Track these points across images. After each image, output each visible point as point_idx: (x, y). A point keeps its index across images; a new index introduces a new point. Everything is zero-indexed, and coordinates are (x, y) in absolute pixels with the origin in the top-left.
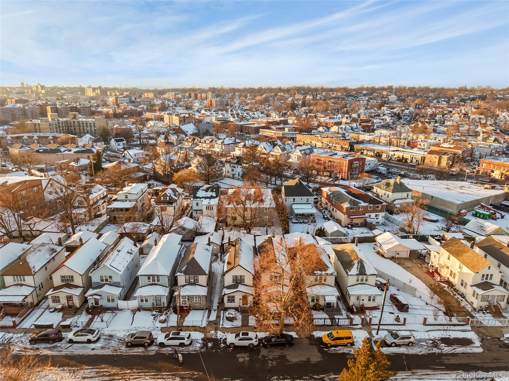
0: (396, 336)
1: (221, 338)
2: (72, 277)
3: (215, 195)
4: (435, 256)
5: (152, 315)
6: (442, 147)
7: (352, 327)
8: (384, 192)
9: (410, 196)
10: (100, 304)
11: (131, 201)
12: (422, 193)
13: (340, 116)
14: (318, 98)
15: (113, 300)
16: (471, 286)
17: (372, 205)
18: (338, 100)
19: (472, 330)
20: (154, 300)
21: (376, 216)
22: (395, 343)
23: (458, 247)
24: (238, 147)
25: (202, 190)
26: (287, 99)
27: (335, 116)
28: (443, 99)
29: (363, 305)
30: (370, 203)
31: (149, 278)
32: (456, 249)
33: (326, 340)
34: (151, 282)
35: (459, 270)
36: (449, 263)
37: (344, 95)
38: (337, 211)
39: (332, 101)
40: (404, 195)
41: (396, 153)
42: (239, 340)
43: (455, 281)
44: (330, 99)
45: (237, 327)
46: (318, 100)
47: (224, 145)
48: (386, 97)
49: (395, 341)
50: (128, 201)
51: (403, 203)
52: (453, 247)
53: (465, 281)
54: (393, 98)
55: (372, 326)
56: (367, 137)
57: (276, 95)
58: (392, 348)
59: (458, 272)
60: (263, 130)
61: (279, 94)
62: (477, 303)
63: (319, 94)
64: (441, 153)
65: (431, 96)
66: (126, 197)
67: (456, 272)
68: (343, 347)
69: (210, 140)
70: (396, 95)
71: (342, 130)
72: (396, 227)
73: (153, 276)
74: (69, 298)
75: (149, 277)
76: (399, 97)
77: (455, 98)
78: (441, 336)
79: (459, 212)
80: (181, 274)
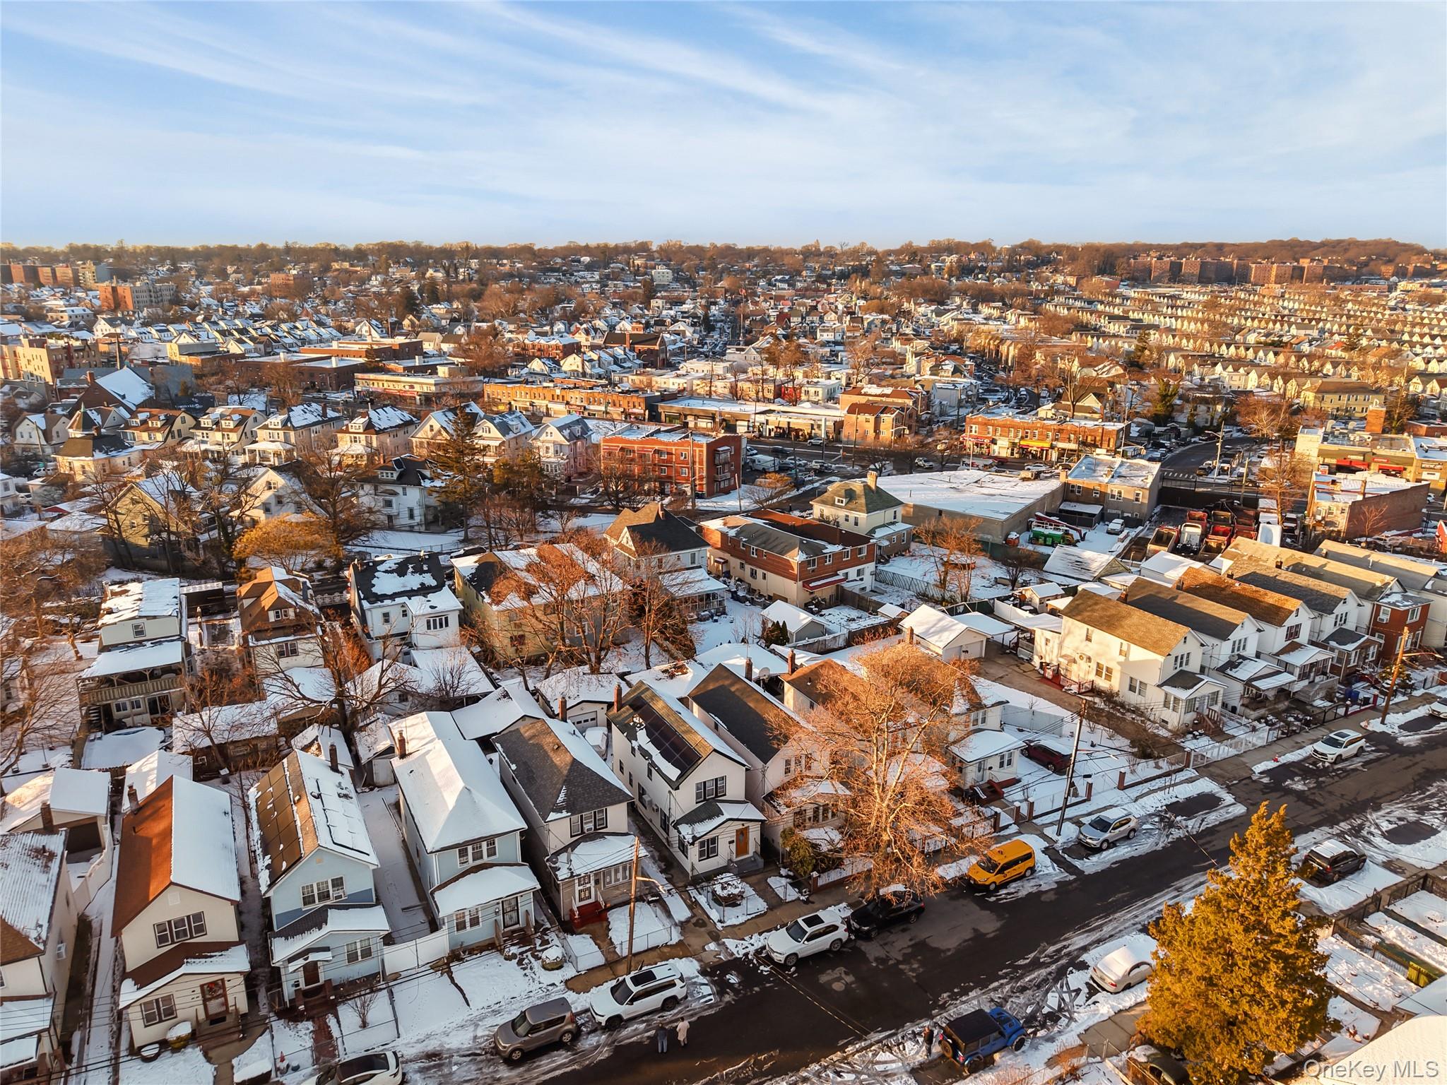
0: (1102, 825)
1: (746, 955)
2: (199, 917)
3: (434, 583)
4: (1047, 640)
5: (508, 958)
6: (865, 394)
7: (1002, 833)
8: (842, 513)
9: (899, 518)
10: (322, 980)
11: (160, 643)
12: (915, 506)
13: (560, 326)
14: (461, 277)
15: (367, 953)
16: (1159, 686)
17: (849, 549)
18: (521, 281)
19: (1201, 776)
20: (497, 913)
21: (859, 573)
22: (1106, 840)
23: (1103, 609)
24: (347, 432)
25: (386, 572)
26: (364, 280)
27: (547, 328)
28: (779, 277)
29: (990, 782)
30: (845, 544)
31: (463, 853)
32: (1102, 613)
33: (983, 877)
34: (471, 863)
35: (1122, 659)
36: (1089, 649)
37: (532, 268)
38: (769, 575)
39: (503, 283)
40: (888, 515)
41: (772, 417)
42: (808, 940)
43: (1115, 684)
44: (497, 280)
45: (761, 915)
46: (463, 280)
47: (295, 429)
48: (646, 274)
49: (1107, 835)
50: (149, 644)
51: (892, 534)
52: (1093, 611)
53: (1139, 677)
54: (662, 274)
55: (1038, 821)
56: (672, 380)
57: (327, 268)
58: (1105, 853)
59: (1119, 663)
60: (366, 376)
61: (336, 266)
62: (1175, 719)
63: (462, 265)
64: (875, 409)
65: (749, 270)
66: (139, 631)
67: (1113, 665)
68: (1019, 883)
69: (236, 417)
70: (668, 266)
71: (593, 367)
72: (906, 593)
73: (476, 842)
74: (213, 989)
75: (462, 848)
76: (676, 271)
77: (804, 273)
78: (1165, 802)
79: (1006, 539)
80: (559, 815)
